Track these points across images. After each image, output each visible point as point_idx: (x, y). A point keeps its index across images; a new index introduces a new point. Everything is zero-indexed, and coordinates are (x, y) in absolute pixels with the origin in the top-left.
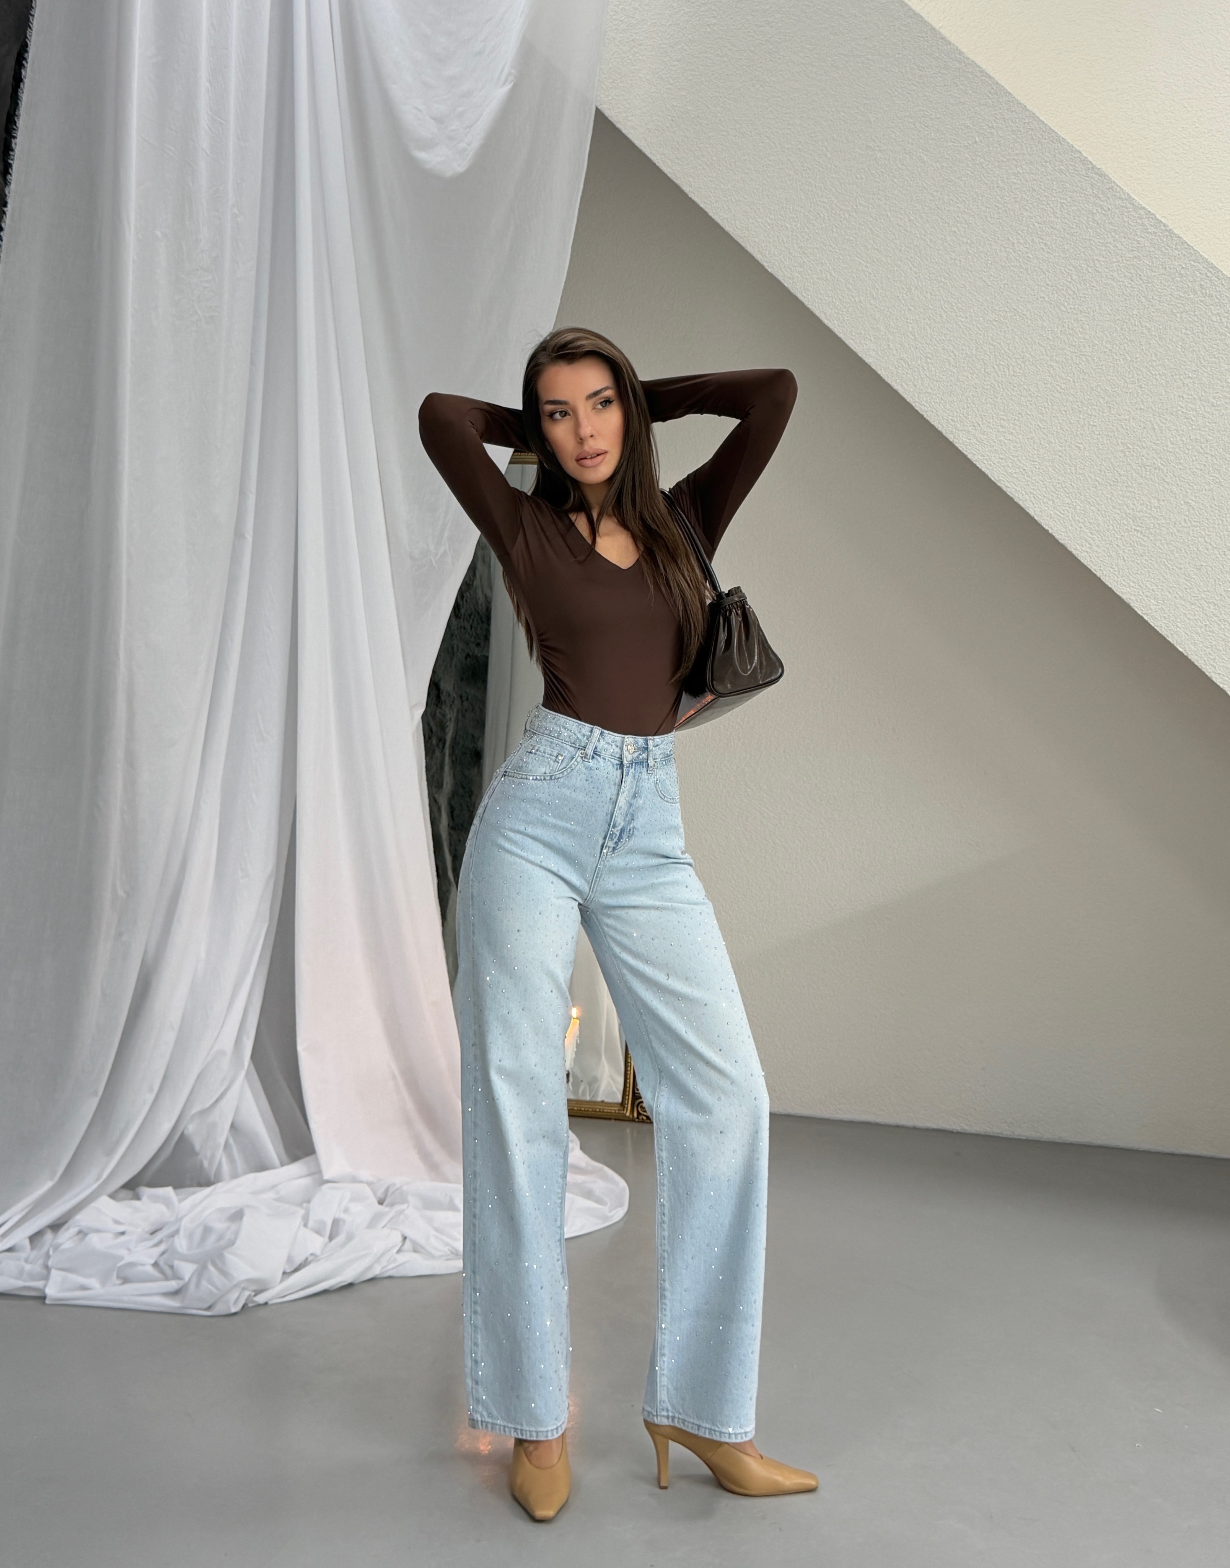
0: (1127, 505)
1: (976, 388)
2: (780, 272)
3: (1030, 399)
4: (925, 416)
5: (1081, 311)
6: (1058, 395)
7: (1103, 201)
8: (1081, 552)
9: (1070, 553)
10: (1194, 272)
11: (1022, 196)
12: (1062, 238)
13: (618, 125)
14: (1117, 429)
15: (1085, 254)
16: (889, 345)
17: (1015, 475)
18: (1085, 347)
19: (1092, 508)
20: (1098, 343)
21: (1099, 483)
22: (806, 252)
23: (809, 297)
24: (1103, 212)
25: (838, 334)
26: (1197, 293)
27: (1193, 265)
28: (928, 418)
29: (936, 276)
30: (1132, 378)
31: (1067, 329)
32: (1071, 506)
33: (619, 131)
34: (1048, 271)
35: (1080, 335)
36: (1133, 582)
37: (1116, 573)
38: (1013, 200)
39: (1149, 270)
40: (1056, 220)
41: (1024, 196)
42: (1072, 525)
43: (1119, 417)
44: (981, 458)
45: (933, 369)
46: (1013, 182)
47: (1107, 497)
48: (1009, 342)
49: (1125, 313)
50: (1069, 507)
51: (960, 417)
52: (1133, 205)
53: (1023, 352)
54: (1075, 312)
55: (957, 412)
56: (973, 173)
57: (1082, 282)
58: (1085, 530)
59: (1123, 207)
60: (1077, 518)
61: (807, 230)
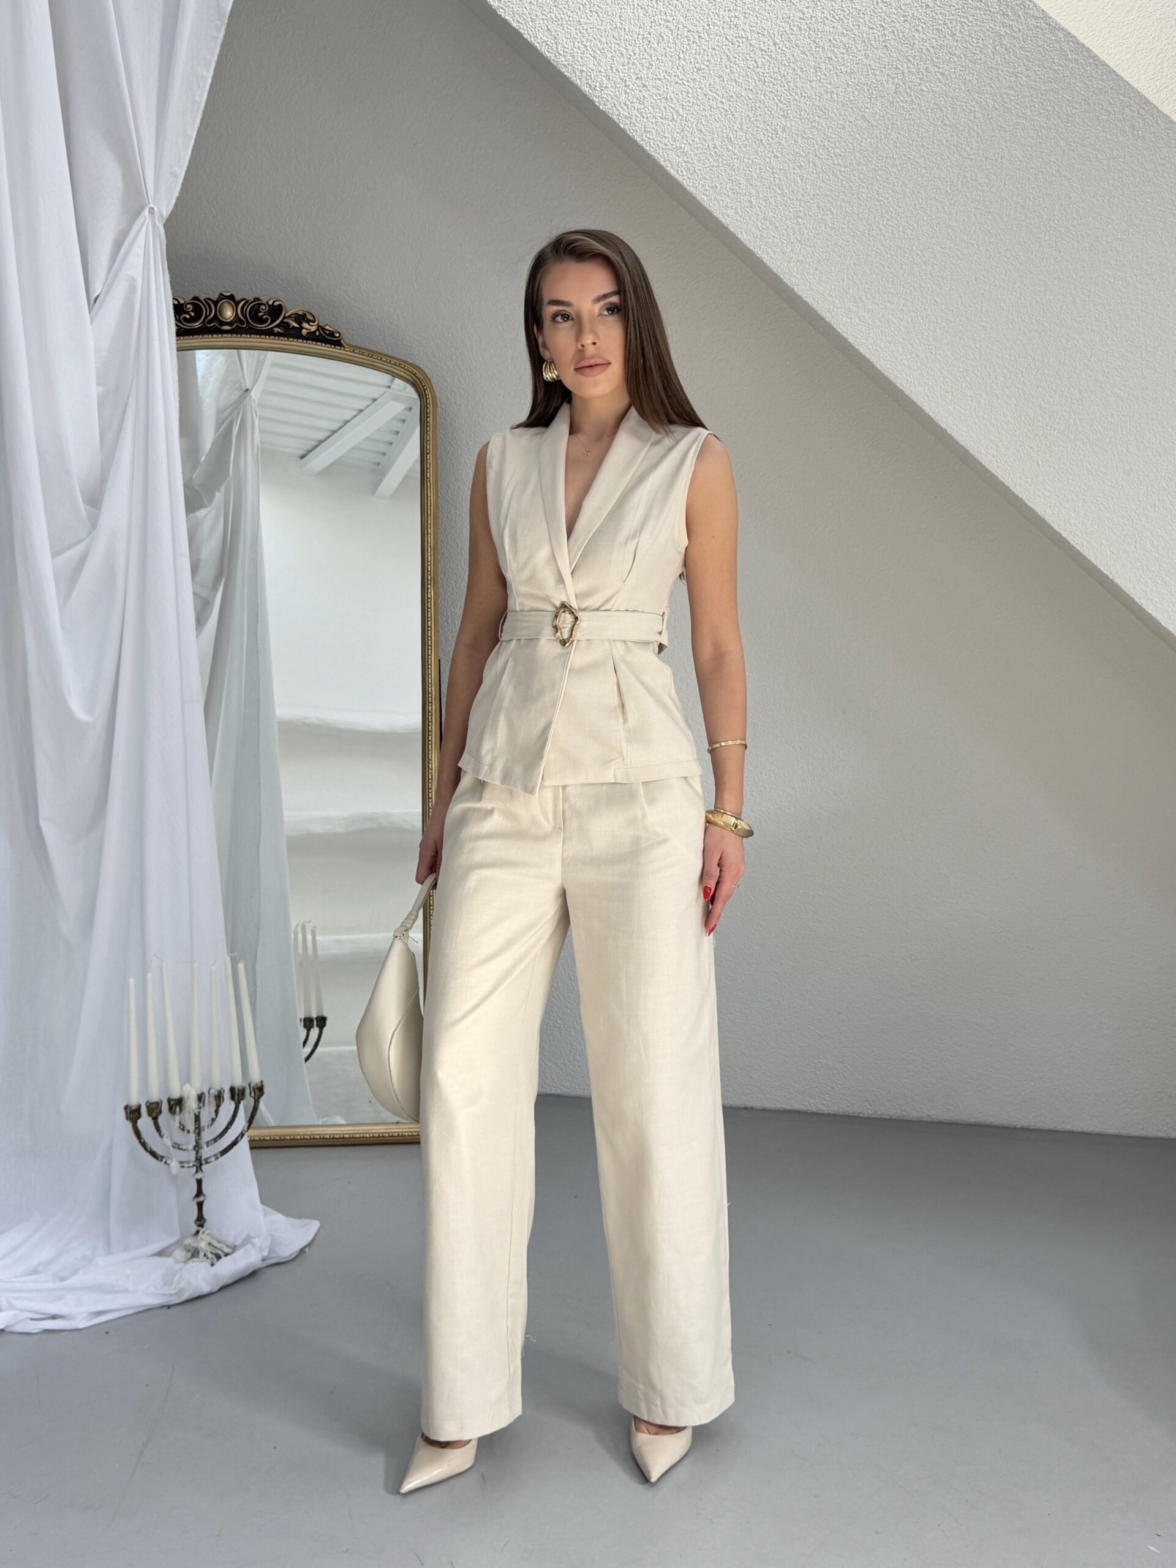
3: (924, 267)
6: (958, 262)
8: (984, 456)
9: (971, 457)
10: (1123, 109)
23: (652, 141)
24: (1013, 34)
26: (1127, 135)
27: (1122, 100)
37: (1028, 480)
39: (1069, 106)
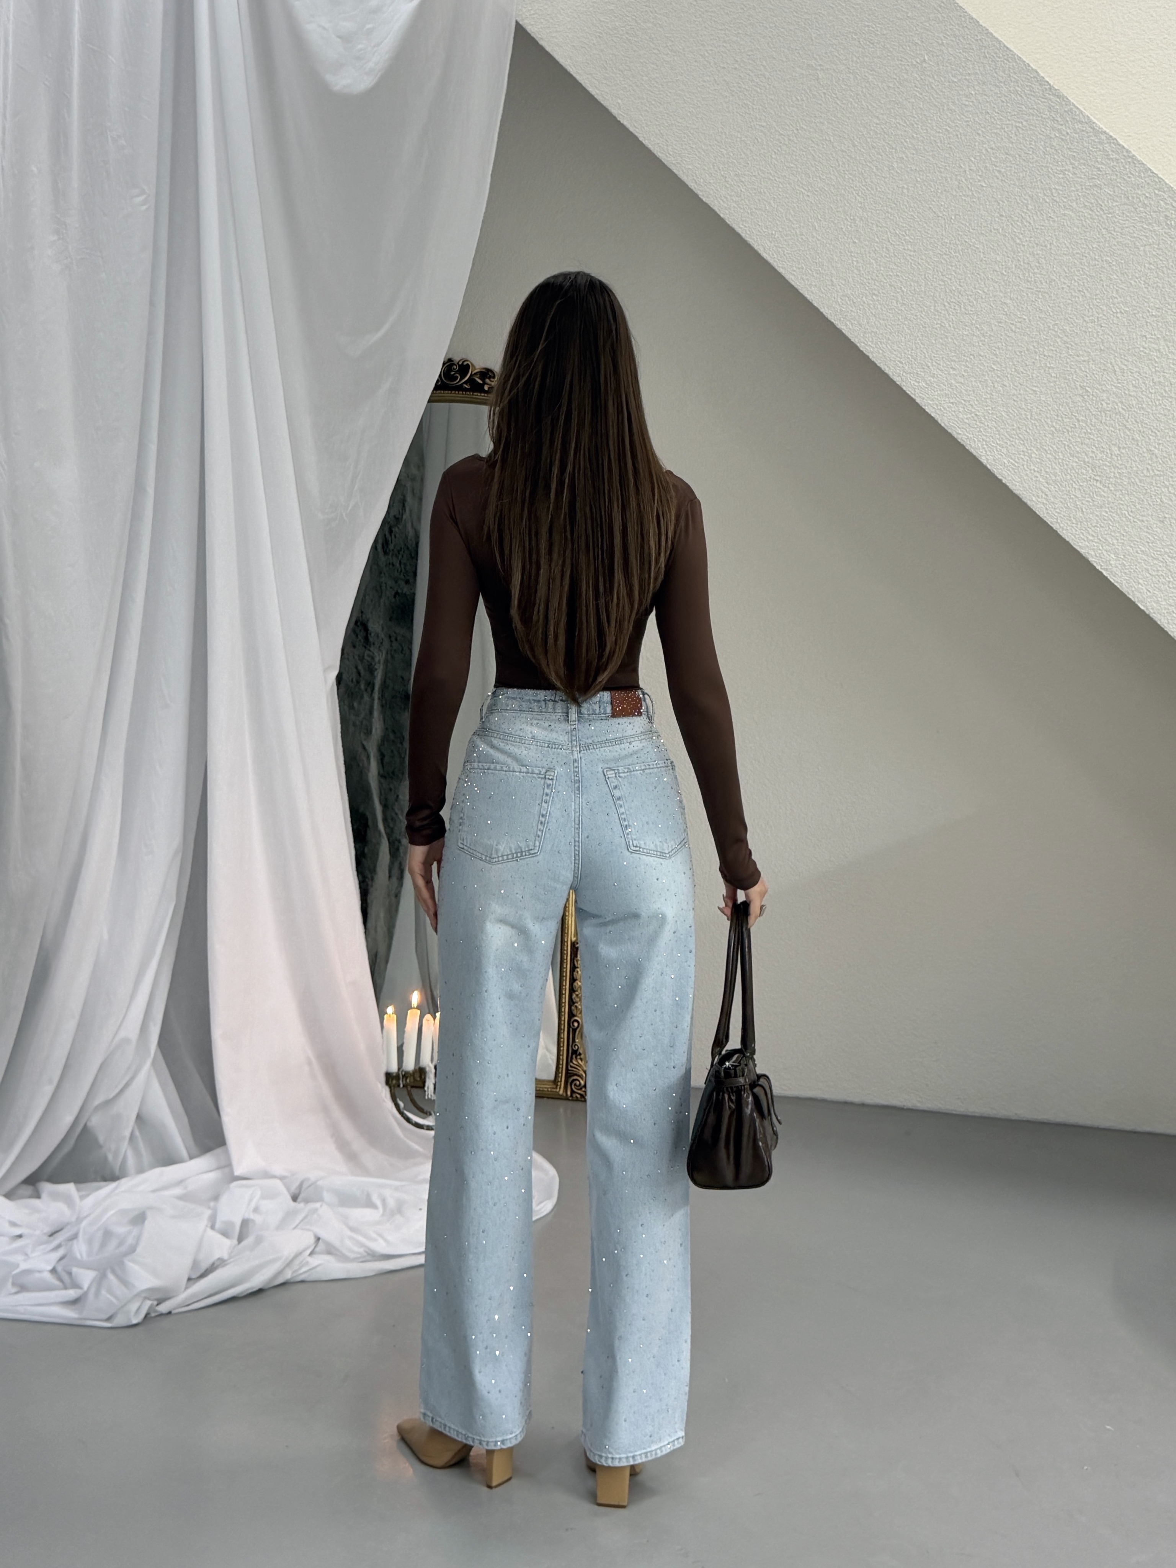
0: (1086, 455)
1: (925, 327)
2: (716, 202)
3: (983, 339)
4: (871, 357)
5: (1037, 244)
6: (1013, 335)
7: (1062, 125)
8: (1037, 504)
9: (1025, 504)
10: (1158, 202)
11: (974, 120)
12: (1017, 165)
13: (541, 43)
14: (1075, 372)
15: (1042, 183)
16: (832, 280)
17: (966, 421)
18: (1042, 283)
19: (1049, 456)
20: (1054, 278)
21: (1056, 430)
22: (743, 180)
23: (747, 229)
24: (1061, 137)
25: (778, 269)
27: (1158, 194)
28: (873, 359)
29: (882, 206)
30: (1092, 316)
31: (1022, 264)
32: (1027, 454)
33: (541, 49)
34: (1003, 202)
35: (1036, 271)
36: (1093, 536)
38: (965, 124)
39: (1111, 199)
40: (1011, 145)
41: (977, 119)
42: (1027, 475)
43: (1077, 358)
44: (931, 402)
45: (879, 307)
46: (965, 105)
47: (1065, 444)
48: (959, 277)
49: (1085, 246)
50: (1024, 455)
51: (908, 358)
52: (1094, 129)
53: (975, 288)
54: (1030, 245)
55: (905, 353)
56: (921, 94)
57: (1039, 213)
58: (1041, 479)
59: (1083, 131)
60: (1032, 467)
61: (743, 156)
